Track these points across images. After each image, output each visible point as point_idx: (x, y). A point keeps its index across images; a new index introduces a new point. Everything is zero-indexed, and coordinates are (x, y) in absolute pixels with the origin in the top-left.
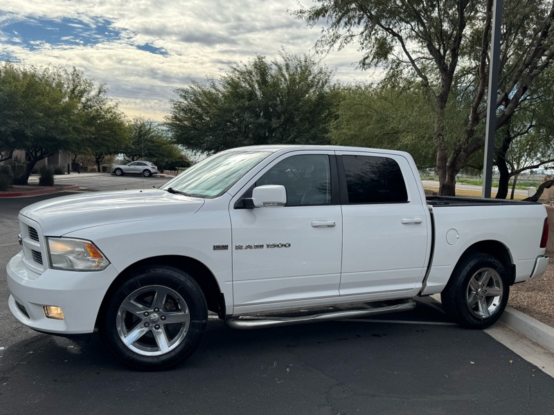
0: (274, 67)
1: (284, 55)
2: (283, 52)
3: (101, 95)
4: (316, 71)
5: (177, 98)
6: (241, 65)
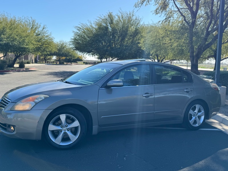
0: (117, 17)
1: (121, 12)
2: (120, 10)
3: (44, 30)
4: (134, 19)
5: (76, 30)
6: (103, 16)
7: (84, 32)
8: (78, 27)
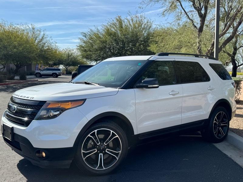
0: (126, 21)
2: (130, 14)
4: (146, 22)
5: (81, 37)
6: (111, 20)
7: (91, 38)
8: (84, 33)
